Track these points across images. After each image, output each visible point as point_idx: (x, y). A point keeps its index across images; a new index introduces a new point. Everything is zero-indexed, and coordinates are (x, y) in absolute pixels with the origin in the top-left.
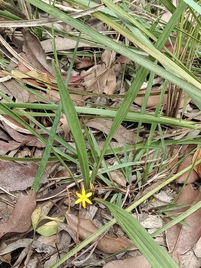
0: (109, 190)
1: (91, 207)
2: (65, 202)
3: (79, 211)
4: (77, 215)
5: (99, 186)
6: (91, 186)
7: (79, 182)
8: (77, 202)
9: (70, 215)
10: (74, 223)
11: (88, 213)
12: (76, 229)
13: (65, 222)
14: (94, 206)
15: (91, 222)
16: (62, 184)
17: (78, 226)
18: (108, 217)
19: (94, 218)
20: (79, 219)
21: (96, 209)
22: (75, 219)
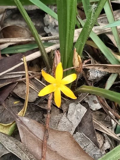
0: (112, 71)
1: (72, 106)
2: (16, 91)
3: (45, 111)
4: (42, 122)
5: (90, 62)
6: (77, 59)
7: (48, 49)
8: (43, 93)
9: (26, 120)
10: (35, 139)
11: (64, 119)
12: (38, 151)
13: (15, 134)
14: (79, 105)
15: (71, 137)
16: (11, 55)
17: (43, 145)
18: (106, 129)
19: (76, 130)
20: (46, 130)
21: (84, 110)
22: (37, 130)
